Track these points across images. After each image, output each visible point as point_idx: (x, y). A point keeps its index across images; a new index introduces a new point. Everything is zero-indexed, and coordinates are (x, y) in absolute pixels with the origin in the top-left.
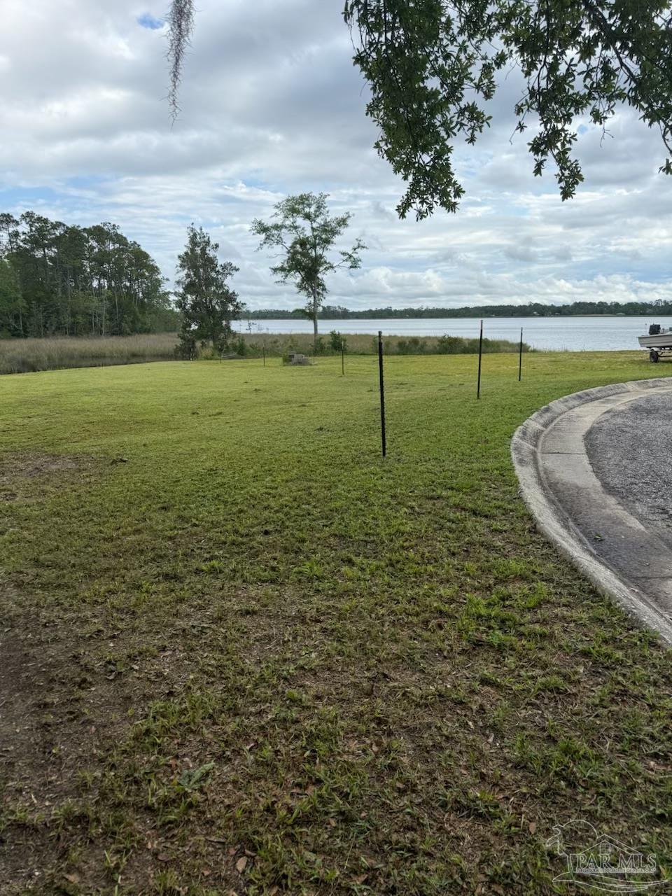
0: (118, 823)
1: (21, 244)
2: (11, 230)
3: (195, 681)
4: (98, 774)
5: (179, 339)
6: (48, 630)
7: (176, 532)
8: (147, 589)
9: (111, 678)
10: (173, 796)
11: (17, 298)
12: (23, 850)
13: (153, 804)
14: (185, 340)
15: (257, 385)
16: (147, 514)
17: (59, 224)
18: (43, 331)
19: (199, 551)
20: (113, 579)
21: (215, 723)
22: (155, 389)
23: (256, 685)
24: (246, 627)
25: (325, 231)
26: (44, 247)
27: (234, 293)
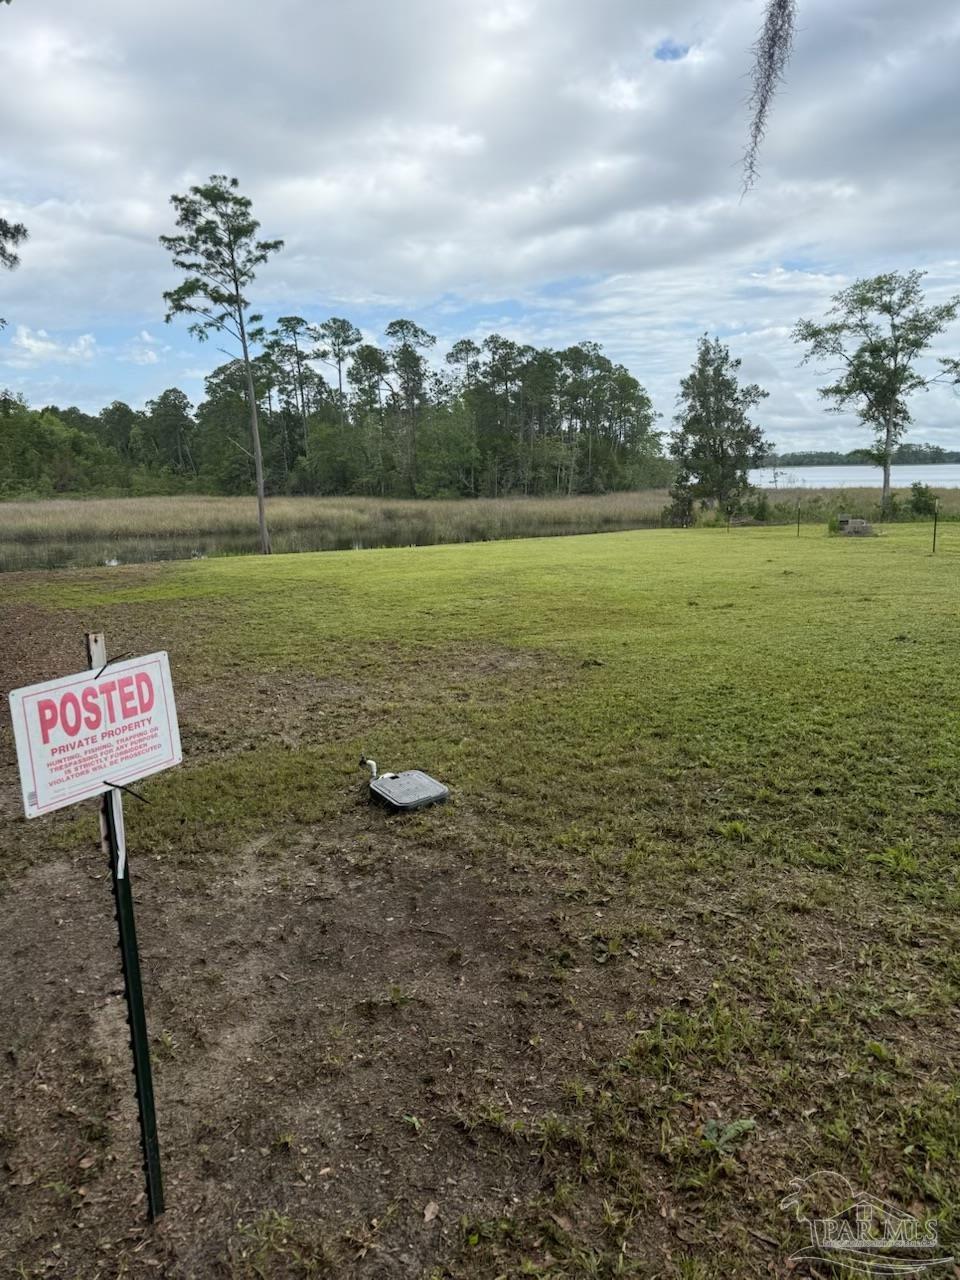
0: (620, 1167)
1: (481, 378)
2: (471, 360)
3: (721, 992)
4: (590, 1089)
5: (671, 499)
6: (517, 877)
7: (678, 772)
8: (643, 845)
9: (601, 960)
10: (696, 1152)
11: (471, 448)
12: (498, 1162)
13: (667, 1155)
14: (678, 499)
15: (787, 564)
16: (637, 740)
17: (528, 348)
18: (496, 490)
19: (712, 804)
20: (596, 824)
21: (753, 1062)
22: (635, 566)
23: (816, 1021)
24: (794, 930)
25: (914, 329)
26: (507, 379)
27: (758, 429)
